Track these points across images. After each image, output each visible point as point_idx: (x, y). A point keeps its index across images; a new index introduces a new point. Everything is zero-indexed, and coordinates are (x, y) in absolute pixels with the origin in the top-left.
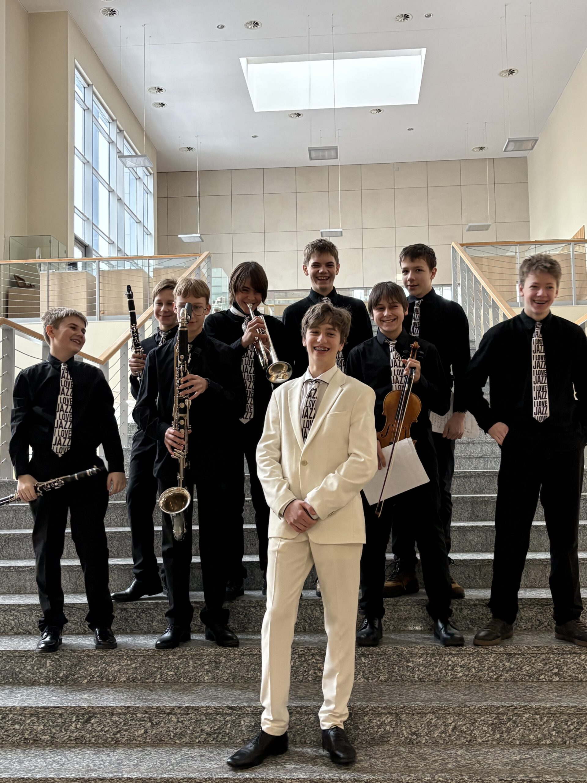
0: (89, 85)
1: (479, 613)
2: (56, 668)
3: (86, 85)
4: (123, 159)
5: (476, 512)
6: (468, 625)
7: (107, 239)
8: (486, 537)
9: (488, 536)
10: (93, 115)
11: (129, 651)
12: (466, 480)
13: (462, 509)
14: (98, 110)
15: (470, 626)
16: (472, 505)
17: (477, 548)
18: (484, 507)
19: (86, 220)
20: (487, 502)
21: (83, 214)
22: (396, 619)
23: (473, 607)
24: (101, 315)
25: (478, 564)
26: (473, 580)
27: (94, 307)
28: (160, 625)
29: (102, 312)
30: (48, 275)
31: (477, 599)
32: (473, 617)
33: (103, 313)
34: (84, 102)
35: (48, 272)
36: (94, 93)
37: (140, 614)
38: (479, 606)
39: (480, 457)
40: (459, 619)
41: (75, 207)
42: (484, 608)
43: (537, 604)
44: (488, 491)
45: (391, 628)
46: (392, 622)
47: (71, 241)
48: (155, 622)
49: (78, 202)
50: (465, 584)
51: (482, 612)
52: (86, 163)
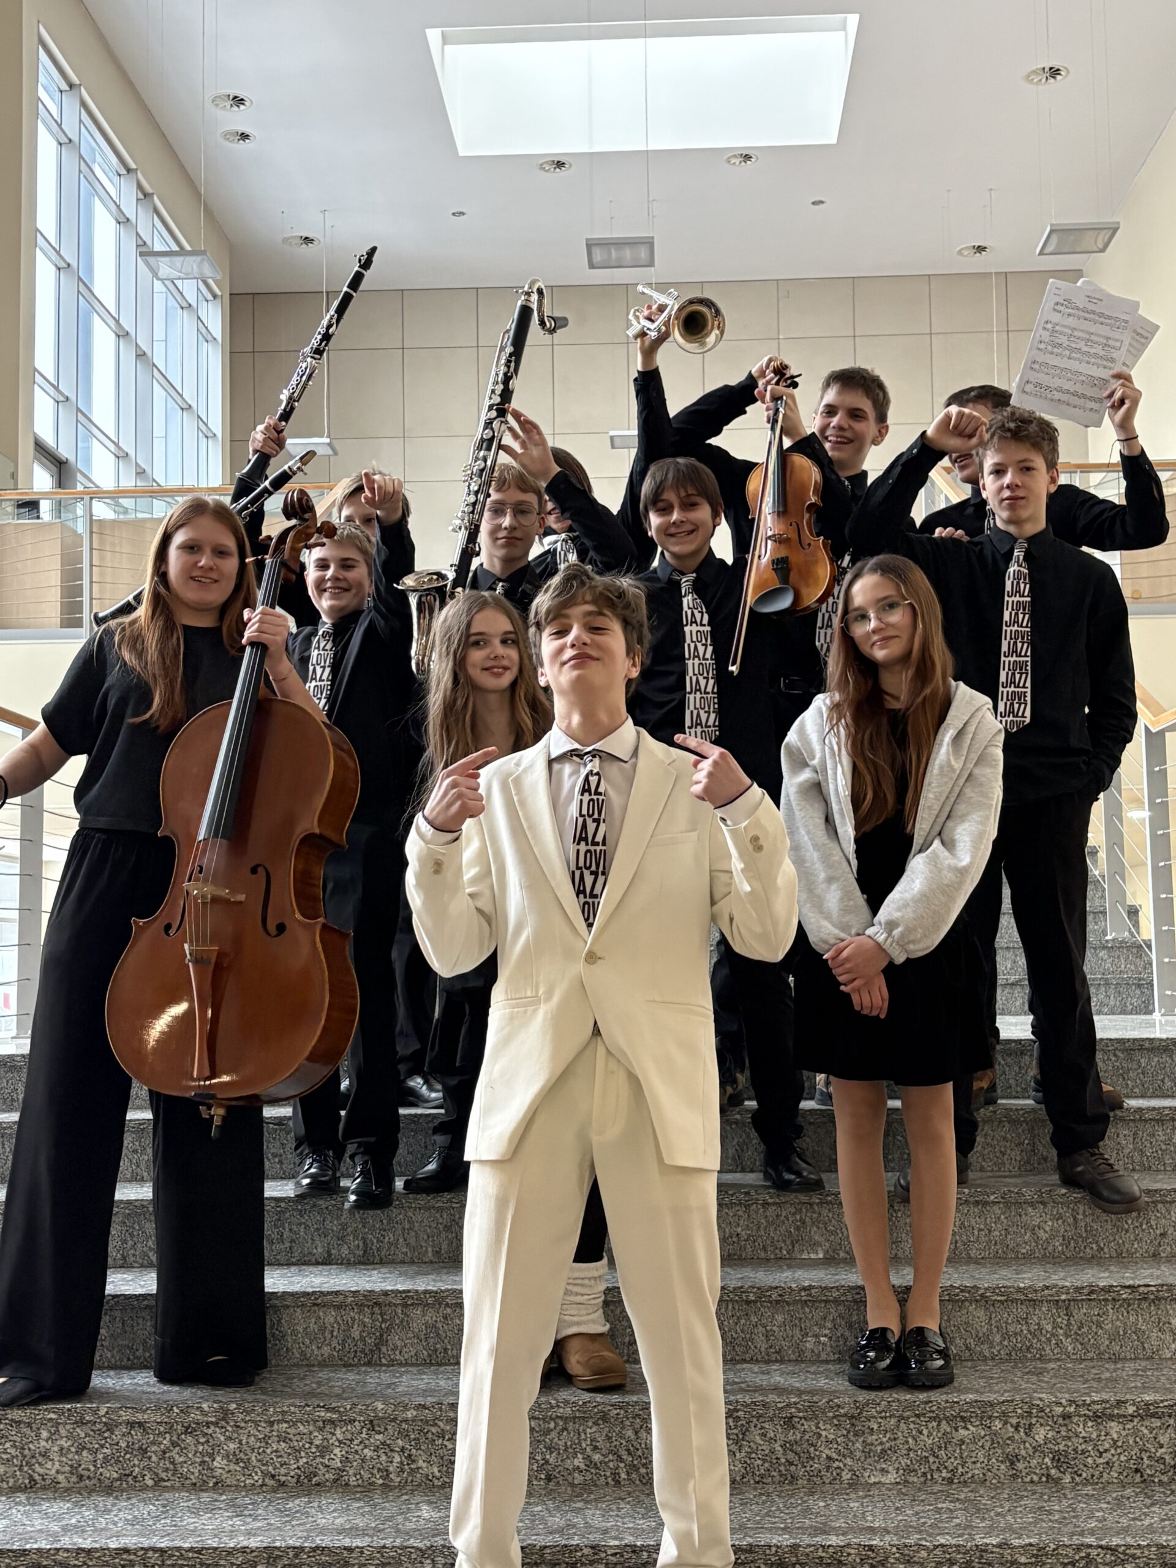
0: (71, 86)
1: (1077, 1436)
3: (64, 86)
4: (151, 260)
5: (1041, 1148)
6: (1047, 1468)
7: (112, 447)
9: (1080, 1217)
10: (81, 157)
11: (150, 1554)
12: (1009, 1060)
13: (1005, 1138)
14: (92, 143)
15: (1053, 1472)
16: (1031, 1130)
17: (1050, 1248)
19: (62, 401)
21: (56, 388)
22: (858, 1454)
23: (1061, 1421)
25: (1063, 1297)
26: (1049, 1340)
27: (78, 607)
28: (232, 1467)
32: (1061, 1447)
34: (60, 126)
36: (83, 104)
37: (179, 1436)
38: (1075, 1419)
40: (1023, 1452)
41: (35, 370)
42: (1090, 1424)
45: (846, 1476)
46: (849, 1461)
47: (26, 450)
48: (218, 1459)
49: (44, 358)
50: (1028, 1349)
51: (1083, 1434)
52: (63, 268)
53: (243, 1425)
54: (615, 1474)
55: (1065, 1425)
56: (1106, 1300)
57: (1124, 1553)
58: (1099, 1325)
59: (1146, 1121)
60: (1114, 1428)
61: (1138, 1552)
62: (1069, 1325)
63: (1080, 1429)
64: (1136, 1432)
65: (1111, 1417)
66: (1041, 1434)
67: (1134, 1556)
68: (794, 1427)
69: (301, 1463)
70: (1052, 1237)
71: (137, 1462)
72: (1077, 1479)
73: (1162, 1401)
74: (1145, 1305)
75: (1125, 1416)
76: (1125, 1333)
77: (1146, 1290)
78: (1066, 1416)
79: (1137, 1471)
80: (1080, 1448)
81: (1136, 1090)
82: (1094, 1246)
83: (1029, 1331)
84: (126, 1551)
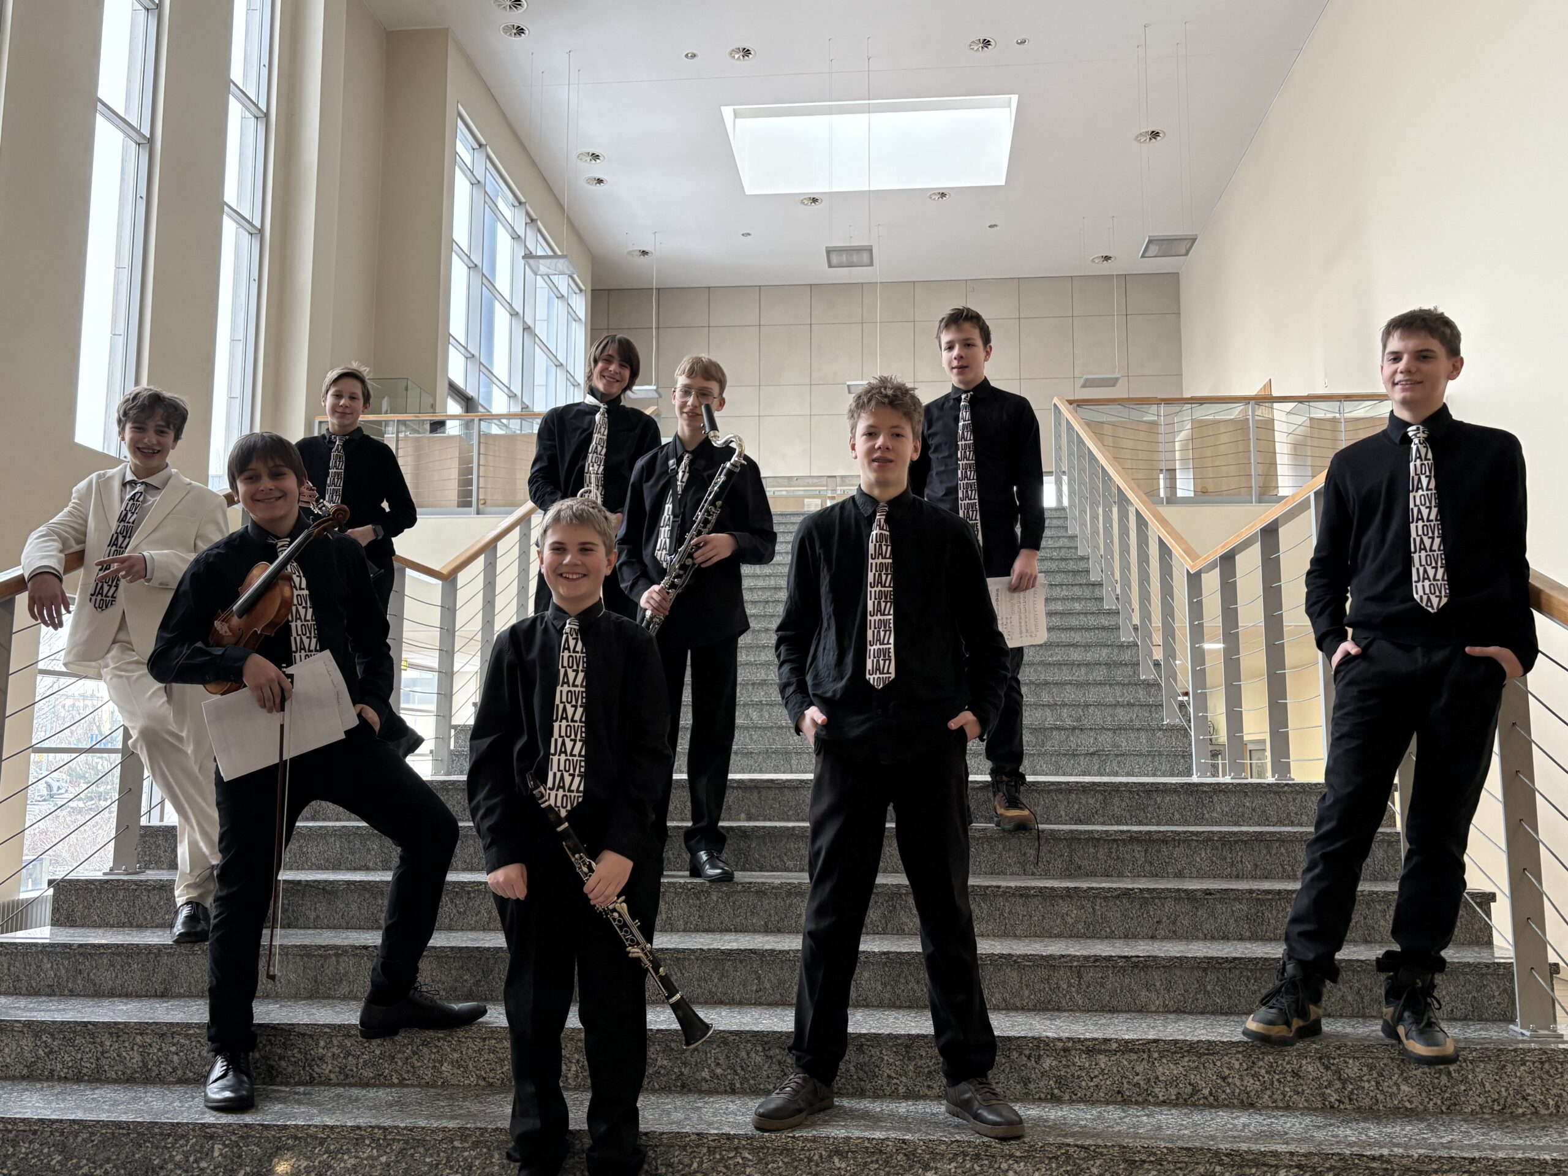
0: (480, 145)
1: (1074, 1065)
2: (232, 1160)
3: (476, 146)
4: (531, 261)
5: (1077, 859)
6: (1052, 1089)
7: (506, 390)
8: (1094, 909)
9: (1097, 907)
10: (486, 192)
11: (376, 1130)
12: (1060, 797)
13: (1050, 852)
14: (493, 183)
15: (1056, 1091)
16: (1070, 846)
17: (1075, 930)
18: (1092, 850)
19: (470, 357)
20: (1098, 840)
21: (466, 349)
22: (911, 1074)
23: (1062, 1053)
24: (480, 506)
25: (1075, 964)
26: (1065, 996)
27: (469, 494)
28: (455, 1071)
29: (482, 502)
30: (397, 441)
31: (1069, 1039)
32: (1062, 1073)
33: (485, 503)
34: (472, 172)
35: (397, 436)
36: (488, 157)
37: (418, 1047)
38: (1073, 1052)
39: (1092, 754)
40: (1033, 1076)
41: (450, 335)
42: (1084, 1056)
43: (1188, 1051)
44: (1101, 820)
45: (902, 1090)
46: (904, 1079)
47: (442, 388)
48: (446, 1064)
49: (457, 325)
50: (1049, 1002)
51: (1079, 1064)
52: (473, 267)
53: (464, 1040)
54: (732, 1085)
55: (1066, 1056)
56: (1107, 967)
57: (1094, 1151)
58: (1102, 985)
59: (1154, 841)
60: (1103, 1060)
61: (1105, 1151)
62: (1080, 984)
63: (1076, 1060)
64: (1118, 1062)
65: (1100, 1052)
66: (1047, 1063)
67: (1101, 1154)
68: (863, 1053)
69: (505, 1069)
70: (1077, 922)
71: (387, 1066)
72: (1074, 1097)
73: (1138, 1040)
74: (1136, 971)
75: (1110, 1051)
76: (1121, 991)
77: (1136, 960)
78: (1066, 1050)
79: (1119, 1092)
80: (1076, 1074)
81: (1153, 820)
82: (1108, 929)
83: (1050, 989)
84: (359, 1128)
